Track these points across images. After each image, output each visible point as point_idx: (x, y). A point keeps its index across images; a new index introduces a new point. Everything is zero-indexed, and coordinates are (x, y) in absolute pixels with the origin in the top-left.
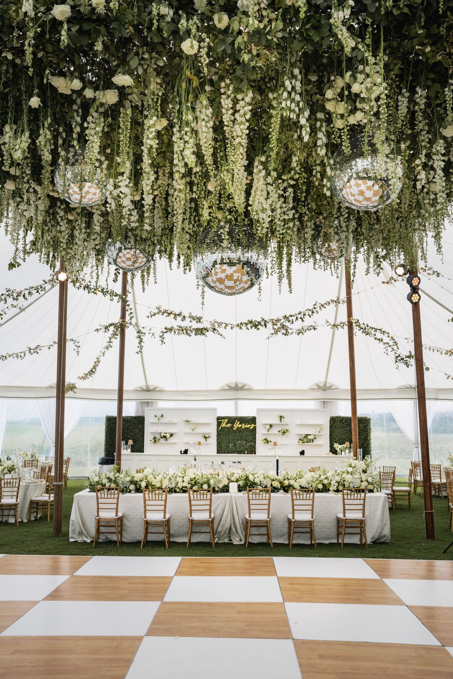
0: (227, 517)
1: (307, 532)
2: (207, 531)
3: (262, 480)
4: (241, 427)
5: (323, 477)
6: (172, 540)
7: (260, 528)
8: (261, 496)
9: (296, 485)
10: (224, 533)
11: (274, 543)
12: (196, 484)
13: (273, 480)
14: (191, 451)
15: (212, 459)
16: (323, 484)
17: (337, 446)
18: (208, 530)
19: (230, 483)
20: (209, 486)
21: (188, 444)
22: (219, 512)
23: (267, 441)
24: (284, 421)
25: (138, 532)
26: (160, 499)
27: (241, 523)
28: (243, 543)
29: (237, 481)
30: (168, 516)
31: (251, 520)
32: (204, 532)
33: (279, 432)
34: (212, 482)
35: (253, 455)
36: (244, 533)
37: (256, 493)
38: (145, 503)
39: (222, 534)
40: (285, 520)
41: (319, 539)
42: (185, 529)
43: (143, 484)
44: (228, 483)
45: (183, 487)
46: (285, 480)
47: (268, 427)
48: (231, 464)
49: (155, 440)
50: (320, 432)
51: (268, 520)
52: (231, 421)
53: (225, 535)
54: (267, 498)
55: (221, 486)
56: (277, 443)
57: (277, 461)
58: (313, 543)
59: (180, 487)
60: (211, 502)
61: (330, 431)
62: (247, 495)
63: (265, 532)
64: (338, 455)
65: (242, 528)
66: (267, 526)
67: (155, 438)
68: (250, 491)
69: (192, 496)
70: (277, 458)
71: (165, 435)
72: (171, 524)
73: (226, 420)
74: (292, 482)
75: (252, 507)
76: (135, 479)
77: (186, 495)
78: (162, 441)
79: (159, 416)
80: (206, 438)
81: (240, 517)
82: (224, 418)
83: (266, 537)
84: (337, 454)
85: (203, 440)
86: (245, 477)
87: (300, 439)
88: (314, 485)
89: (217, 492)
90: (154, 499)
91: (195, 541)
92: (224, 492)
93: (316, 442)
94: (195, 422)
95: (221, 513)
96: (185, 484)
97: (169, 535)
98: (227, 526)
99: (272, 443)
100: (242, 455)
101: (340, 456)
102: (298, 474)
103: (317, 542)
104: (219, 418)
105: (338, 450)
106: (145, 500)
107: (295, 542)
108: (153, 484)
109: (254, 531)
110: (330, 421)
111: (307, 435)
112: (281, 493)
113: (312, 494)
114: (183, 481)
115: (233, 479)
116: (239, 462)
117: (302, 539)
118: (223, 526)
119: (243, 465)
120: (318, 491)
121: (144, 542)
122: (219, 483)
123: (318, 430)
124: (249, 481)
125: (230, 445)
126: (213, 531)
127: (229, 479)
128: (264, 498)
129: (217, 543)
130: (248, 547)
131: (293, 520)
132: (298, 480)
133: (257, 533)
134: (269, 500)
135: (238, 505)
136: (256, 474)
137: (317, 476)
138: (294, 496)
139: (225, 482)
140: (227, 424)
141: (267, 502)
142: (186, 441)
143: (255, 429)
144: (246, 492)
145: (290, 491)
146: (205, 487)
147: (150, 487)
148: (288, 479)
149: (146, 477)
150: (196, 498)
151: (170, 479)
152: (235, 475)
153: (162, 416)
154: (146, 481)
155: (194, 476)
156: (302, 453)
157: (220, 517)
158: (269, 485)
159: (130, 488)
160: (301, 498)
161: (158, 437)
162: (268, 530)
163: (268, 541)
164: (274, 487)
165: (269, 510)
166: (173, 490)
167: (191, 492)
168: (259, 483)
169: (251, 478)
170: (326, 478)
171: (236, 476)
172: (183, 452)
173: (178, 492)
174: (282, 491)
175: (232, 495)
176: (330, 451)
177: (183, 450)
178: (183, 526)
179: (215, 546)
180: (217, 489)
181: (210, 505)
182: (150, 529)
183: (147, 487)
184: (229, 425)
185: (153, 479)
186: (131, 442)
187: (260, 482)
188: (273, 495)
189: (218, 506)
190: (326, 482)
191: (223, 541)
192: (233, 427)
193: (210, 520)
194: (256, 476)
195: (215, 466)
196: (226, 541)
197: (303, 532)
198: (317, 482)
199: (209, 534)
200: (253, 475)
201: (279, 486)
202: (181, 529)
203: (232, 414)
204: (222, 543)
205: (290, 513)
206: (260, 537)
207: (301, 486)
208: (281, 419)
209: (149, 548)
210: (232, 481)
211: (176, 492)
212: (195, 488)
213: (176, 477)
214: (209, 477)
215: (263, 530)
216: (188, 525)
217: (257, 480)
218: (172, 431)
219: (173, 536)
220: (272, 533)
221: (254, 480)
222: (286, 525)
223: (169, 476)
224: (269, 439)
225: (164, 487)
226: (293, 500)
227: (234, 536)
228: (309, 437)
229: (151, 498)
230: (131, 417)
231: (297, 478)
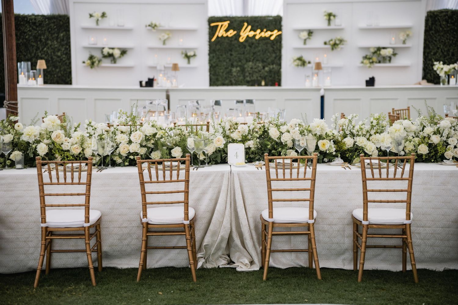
0: (223, 216)
1: (395, 247)
2: (180, 245)
3: (298, 137)
4: (255, 36)
5: (429, 130)
6: (106, 264)
7: (292, 237)
8: (295, 171)
9: (370, 147)
10: (218, 249)
11: (323, 269)
12: (156, 147)
13: (320, 138)
14: (162, 82)
15: (198, 96)
16: (430, 145)
17: (441, 68)
18: (183, 243)
19: (230, 146)
20: (185, 150)
21: (153, 68)
22: (204, 206)
23: (302, 62)
24: (336, 23)
25: (31, 250)
26: (76, 180)
27: (252, 227)
28: (256, 268)
29: (244, 140)
30: (94, 216)
31: (273, 223)
32: (174, 248)
33: (325, 43)
34: (190, 143)
35: (277, 88)
36: (259, 249)
37: (284, 165)
38: (42, 190)
39: (213, 250)
40: (346, 221)
41: (422, 261)
42: (134, 242)
43: (42, 149)
44: (226, 146)
45: (130, 154)
46: (345, 136)
47: (305, 35)
48: (234, 105)
49: (92, 62)
50: (404, 42)
51: (311, 222)
52: (235, 25)
53: (220, 253)
54: (309, 175)
55: (210, 150)
56: (323, 65)
57: (322, 98)
58: (409, 268)
59: (124, 154)
60: (187, 186)
61: (425, 40)
62: (264, 168)
63: (305, 246)
64: (441, 85)
65: (255, 237)
66: (308, 235)
67: (91, 58)
68: (271, 161)
69: (146, 172)
70: (322, 93)
71: (111, 51)
72: (104, 232)
73: (226, 24)
74: (361, 141)
75: (275, 195)
76: (24, 138)
77: (134, 170)
78: (106, 63)
79: (98, 14)
80: (188, 57)
81: (250, 215)
82: (222, 19)
83: (305, 256)
84: (438, 83)
85: (182, 62)
86: (260, 132)
87: (365, 58)
88: (410, 147)
89: (203, 163)
90: (62, 180)
91: (157, 266)
92: (217, 163)
93: (398, 61)
94: (167, 27)
95: (211, 207)
96: (134, 148)
97: (101, 255)
98: (224, 233)
99: (313, 65)
100: (256, 88)
101: (446, 86)
102: (375, 123)
103: (419, 266)
104: (212, 20)
105: (442, 74)
106: (42, 185)
107: (368, 266)
108: (65, 147)
109: (280, 243)
110: (427, 21)
111: (379, 49)
112: (337, 165)
113: (408, 167)
114: (130, 142)
115: (235, 135)
116: (250, 101)
117: (384, 260)
118: (215, 234)
119: (257, 107)
120: (420, 159)
121: (43, 272)
122: (206, 145)
123: (402, 37)
124: (270, 139)
125: (234, 70)
126: (193, 246)
127: (226, 136)
128: (301, 176)
129: (202, 269)
130: (268, 279)
131: (365, 223)
132: (374, 137)
133: (286, 248)
134: (313, 180)
135: (246, 190)
136: (285, 124)
137: (415, 127)
138: (368, 172)
139: (219, 142)
140: (227, 31)
141: (307, 184)
142: (151, 63)
143: (279, 38)
144: (262, 163)
145: (356, 160)
146: (177, 152)
147: (57, 155)
148: (353, 135)
149: (49, 135)
150: (154, 179)
151: (101, 138)
152: (240, 127)
153: (103, 15)
154: (48, 141)
155: (153, 131)
156: (371, 82)
157: (208, 215)
158: (311, 148)
159: (11, 157)
160: (384, 176)
161: (98, 55)
162: (310, 241)
163: (311, 263)
164: (321, 153)
165: (312, 201)
166: (108, 160)
167: (145, 165)
168: (290, 144)
169: (273, 133)
170: (438, 132)
171: (243, 129)
172: (144, 84)
173: (119, 165)
174: (339, 161)
175: (234, 169)
176: (424, 78)
177: (145, 80)
178: (129, 234)
179: (198, 277)
180: (202, 157)
181: (187, 192)
182: (59, 244)
183: (50, 155)
184: (231, 33)
185: (63, 138)
186: (42, 64)
187: (293, 141)
188: (321, 168)
189: (204, 193)
190: (436, 139)
191: (215, 265)
192: (238, 36)
193: (187, 222)
194: (283, 129)
195: (202, 110)
196: (222, 263)
197: (385, 247)
198: (417, 140)
199: (185, 251)
200: (278, 126)
201: (333, 150)
202: (126, 242)
203: (236, 12)
204: (214, 269)
205: (358, 207)
206: (293, 255)
207: (379, 150)
208: (329, 20)
209: (52, 288)
210: (234, 141)
211: (114, 164)
212: (156, 156)
213: (114, 133)
214: (186, 132)
215: (301, 243)
216: (139, 232)
217: (286, 139)
218: (124, 44)
219: (108, 256)
220: (319, 248)
221: (279, 138)
222: (349, 231)
223: (99, 132)
224: (306, 58)
225: (88, 153)
226: (365, 181)
227: (237, 254)
228: (383, 52)
229: (55, 180)
230: (43, 16)
231: (372, 132)
